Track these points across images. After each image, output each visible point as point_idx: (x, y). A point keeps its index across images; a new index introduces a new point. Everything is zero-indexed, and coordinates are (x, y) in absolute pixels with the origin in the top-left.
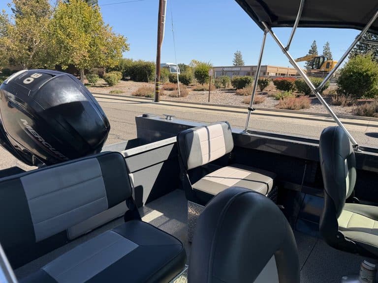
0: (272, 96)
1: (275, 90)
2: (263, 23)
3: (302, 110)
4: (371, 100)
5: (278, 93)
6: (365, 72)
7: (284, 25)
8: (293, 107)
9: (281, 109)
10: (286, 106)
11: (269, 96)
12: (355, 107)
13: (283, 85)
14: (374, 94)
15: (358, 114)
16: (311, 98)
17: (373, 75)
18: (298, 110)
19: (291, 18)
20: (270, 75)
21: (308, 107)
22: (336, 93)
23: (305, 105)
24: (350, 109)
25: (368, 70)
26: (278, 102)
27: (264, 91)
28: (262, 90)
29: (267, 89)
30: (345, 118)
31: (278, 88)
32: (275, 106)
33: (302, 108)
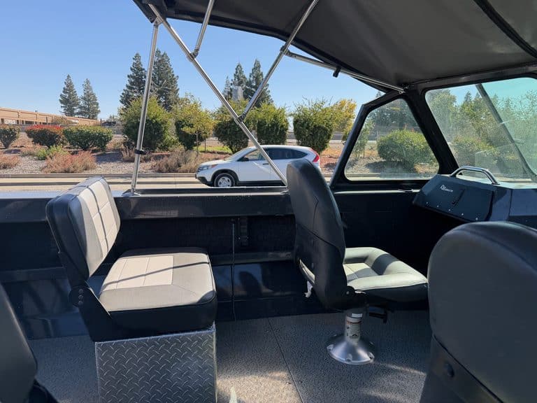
0: (30, 154)
1: (31, 145)
2: (151, 6)
3: (86, 173)
4: (167, 153)
5: (41, 149)
6: (154, 118)
7: (185, 17)
8: (72, 169)
9: (54, 174)
10: (60, 168)
11: (24, 155)
12: (154, 163)
13: (44, 136)
14: (168, 146)
15: (160, 171)
16: (95, 154)
17: (163, 123)
18: (81, 172)
19: (197, 7)
20: (6, 123)
21: (93, 168)
22: (123, 146)
23: (89, 164)
24: (148, 165)
25: (156, 117)
26: (44, 163)
27: (10, 148)
28: (6, 146)
29: (15, 144)
30: (146, 177)
31: (36, 142)
32: (42, 169)
33: (86, 169)
